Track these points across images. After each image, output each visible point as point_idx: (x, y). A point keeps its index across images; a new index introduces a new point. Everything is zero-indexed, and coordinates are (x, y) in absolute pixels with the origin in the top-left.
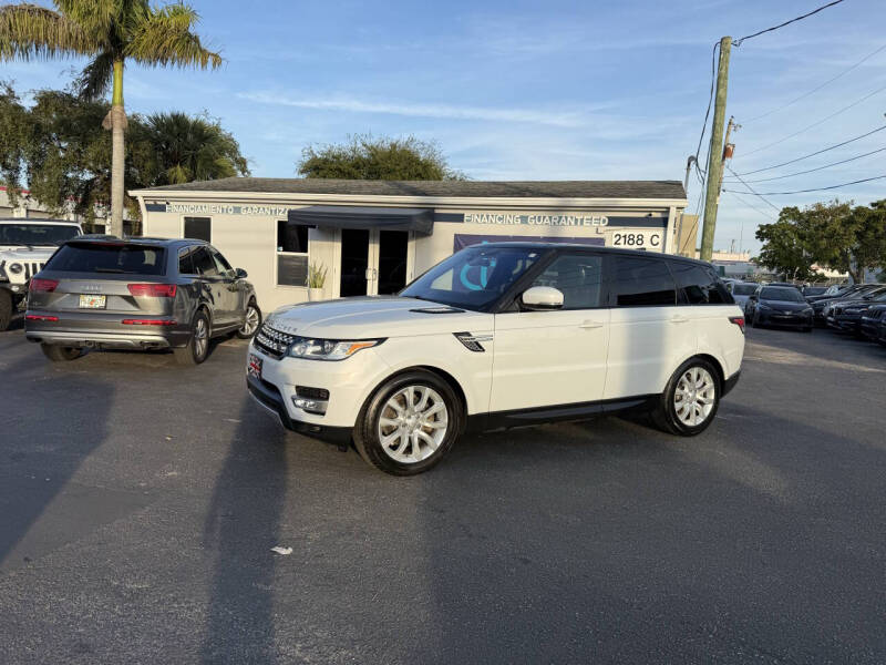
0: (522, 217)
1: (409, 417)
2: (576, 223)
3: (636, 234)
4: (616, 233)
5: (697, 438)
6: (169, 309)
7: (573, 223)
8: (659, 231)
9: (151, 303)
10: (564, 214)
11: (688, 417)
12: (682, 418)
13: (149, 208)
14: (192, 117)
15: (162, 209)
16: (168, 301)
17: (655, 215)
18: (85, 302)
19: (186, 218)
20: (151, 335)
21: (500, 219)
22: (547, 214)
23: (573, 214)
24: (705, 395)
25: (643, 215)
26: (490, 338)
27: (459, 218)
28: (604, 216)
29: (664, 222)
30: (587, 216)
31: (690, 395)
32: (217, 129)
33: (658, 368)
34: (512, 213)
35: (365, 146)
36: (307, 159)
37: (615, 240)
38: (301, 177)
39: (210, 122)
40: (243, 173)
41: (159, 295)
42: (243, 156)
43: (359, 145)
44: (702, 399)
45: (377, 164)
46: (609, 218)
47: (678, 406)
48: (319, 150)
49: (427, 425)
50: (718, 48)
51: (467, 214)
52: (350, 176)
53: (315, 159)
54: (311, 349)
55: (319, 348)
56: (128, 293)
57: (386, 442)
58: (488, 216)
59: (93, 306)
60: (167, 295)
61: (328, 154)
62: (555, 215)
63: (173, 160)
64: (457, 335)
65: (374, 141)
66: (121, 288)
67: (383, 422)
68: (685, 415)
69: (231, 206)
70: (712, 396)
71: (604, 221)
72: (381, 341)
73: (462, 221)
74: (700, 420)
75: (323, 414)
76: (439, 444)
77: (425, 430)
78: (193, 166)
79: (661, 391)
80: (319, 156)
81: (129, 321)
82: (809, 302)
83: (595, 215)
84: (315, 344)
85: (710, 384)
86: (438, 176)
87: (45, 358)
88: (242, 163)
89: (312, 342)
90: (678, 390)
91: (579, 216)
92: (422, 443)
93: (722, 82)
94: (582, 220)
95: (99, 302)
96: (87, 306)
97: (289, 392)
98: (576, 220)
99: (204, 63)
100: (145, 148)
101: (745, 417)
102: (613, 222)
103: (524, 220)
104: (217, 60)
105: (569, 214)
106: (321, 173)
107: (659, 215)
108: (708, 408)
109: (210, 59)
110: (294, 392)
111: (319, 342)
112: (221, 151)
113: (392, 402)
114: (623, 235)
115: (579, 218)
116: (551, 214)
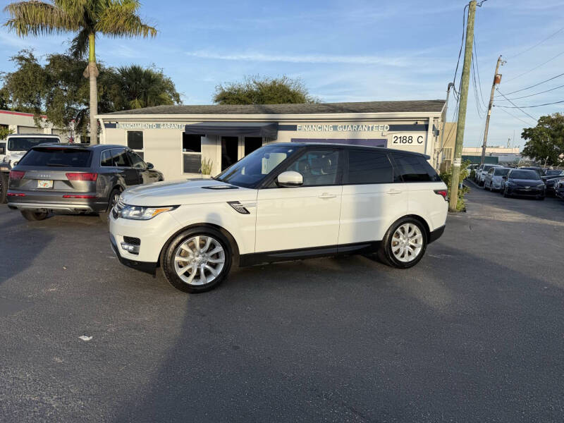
0: (333, 127)
1: (198, 256)
2: (369, 129)
3: (408, 136)
4: (394, 135)
5: (409, 270)
6: (93, 188)
7: (366, 129)
8: (423, 134)
9: (82, 185)
10: (361, 124)
11: (403, 256)
12: (398, 257)
13: (106, 126)
14: (144, 68)
15: (114, 126)
16: (92, 183)
17: (420, 123)
18: (41, 185)
19: (128, 132)
20: (83, 205)
21: (319, 128)
22: (350, 124)
23: (366, 123)
24: (416, 242)
25: (412, 123)
26: (254, 205)
27: (294, 128)
28: (387, 124)
29: (426, 128)
30: (375, 124)
31: (404, 241)
32: (161, 75)
33: (378, 224)
34: (327, 124)
35: (255, 82)
36: (219, 93)
37: (394, 140)
38: (215, 104)
39: (156, 71)
40: (178, 102)
41: (86, 180)
42: (177, 92)
43: (252, 82)
44: (413, 244)
45: (262, 94)
46: (390, 125)
47: (394, 249)
48: (226, 87)
49: (211, 261)
50: (467, 9)
51: (299, 125)
52: (245, 102)
53: (224, 93)
54: (133, 213)
55: (138, 212)
56: (66, 179)
57: (180, 272)
58: (312, 126)
59: (46, 187)
60: (91, 180)
61: (232, 89)
62: (355, 125)
63: (133, 95)
64: (230, 203)
65: (260, 80)
66: (62, 175)
67: (177, 259)
68: (400, 254)
69: (154, 123)
70: (421, 242)
71: (387, 128)
72: (176, 207)
73: (296, 130)
74: (412, 258)
75: (138, 254)
76: (218, 273)
77: (209, 264)
78: (145, 99)
79: (381, 239)
80: (226, 90)
81: (67, 196)
82: (544, 180)
83: (381, 124)
84: (136, 209)
85: (419, 235)
86: (302, 100)
87: (24, 218)
88: (177, 96)
89: (133, 208)
90: (394, 239)
91: (370, 125)
92: (207, 273)
93: (469, 32)
94: (372, 127)
95: (49, 184)
96: (42, 187)
97: (119, 240)
98: (369, 127)
99: (146, 34)
100: (115, 89)
101: (452, 257)
102: (393, 128)
103: (335, 128)
104: (154, 32)
105: (364, 124)
106: (227, 101)
107: (423, 123)
108: (418, 251)
109: (150, 31)
110: (123, 240)
111: (138, 208)
112: (163, 89)
113: (184, 246)
114: (399, 137)
115: (370, 126)
116: (352, 123)
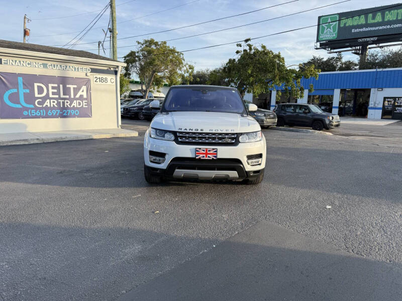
0: (43, 64)
2: (75, 70)
3: (104, 77)
4: (95, 76)
8: (114, 77)
10: (68, 65)
17: (112, 69)
21: (29, 64)
22: (59, 64)
23: (73, 65)
25: (106, 68)
28: (89, 67)
29: (115, 73)
30: (80, 66)
34: (37, 61)
37: (95, 80)
46: (91, 68)
51: (4, 59)
62: (63, 65)
71: (89, 70)
83: (84, 67)
91: (76, 66)
94: (78, 68)
98: (75, 68)
102: (93, 71)
103: (45, 66)
105: (71, 65)
114: (98, 77)
115: (77, 68)
116: (61, 64)
